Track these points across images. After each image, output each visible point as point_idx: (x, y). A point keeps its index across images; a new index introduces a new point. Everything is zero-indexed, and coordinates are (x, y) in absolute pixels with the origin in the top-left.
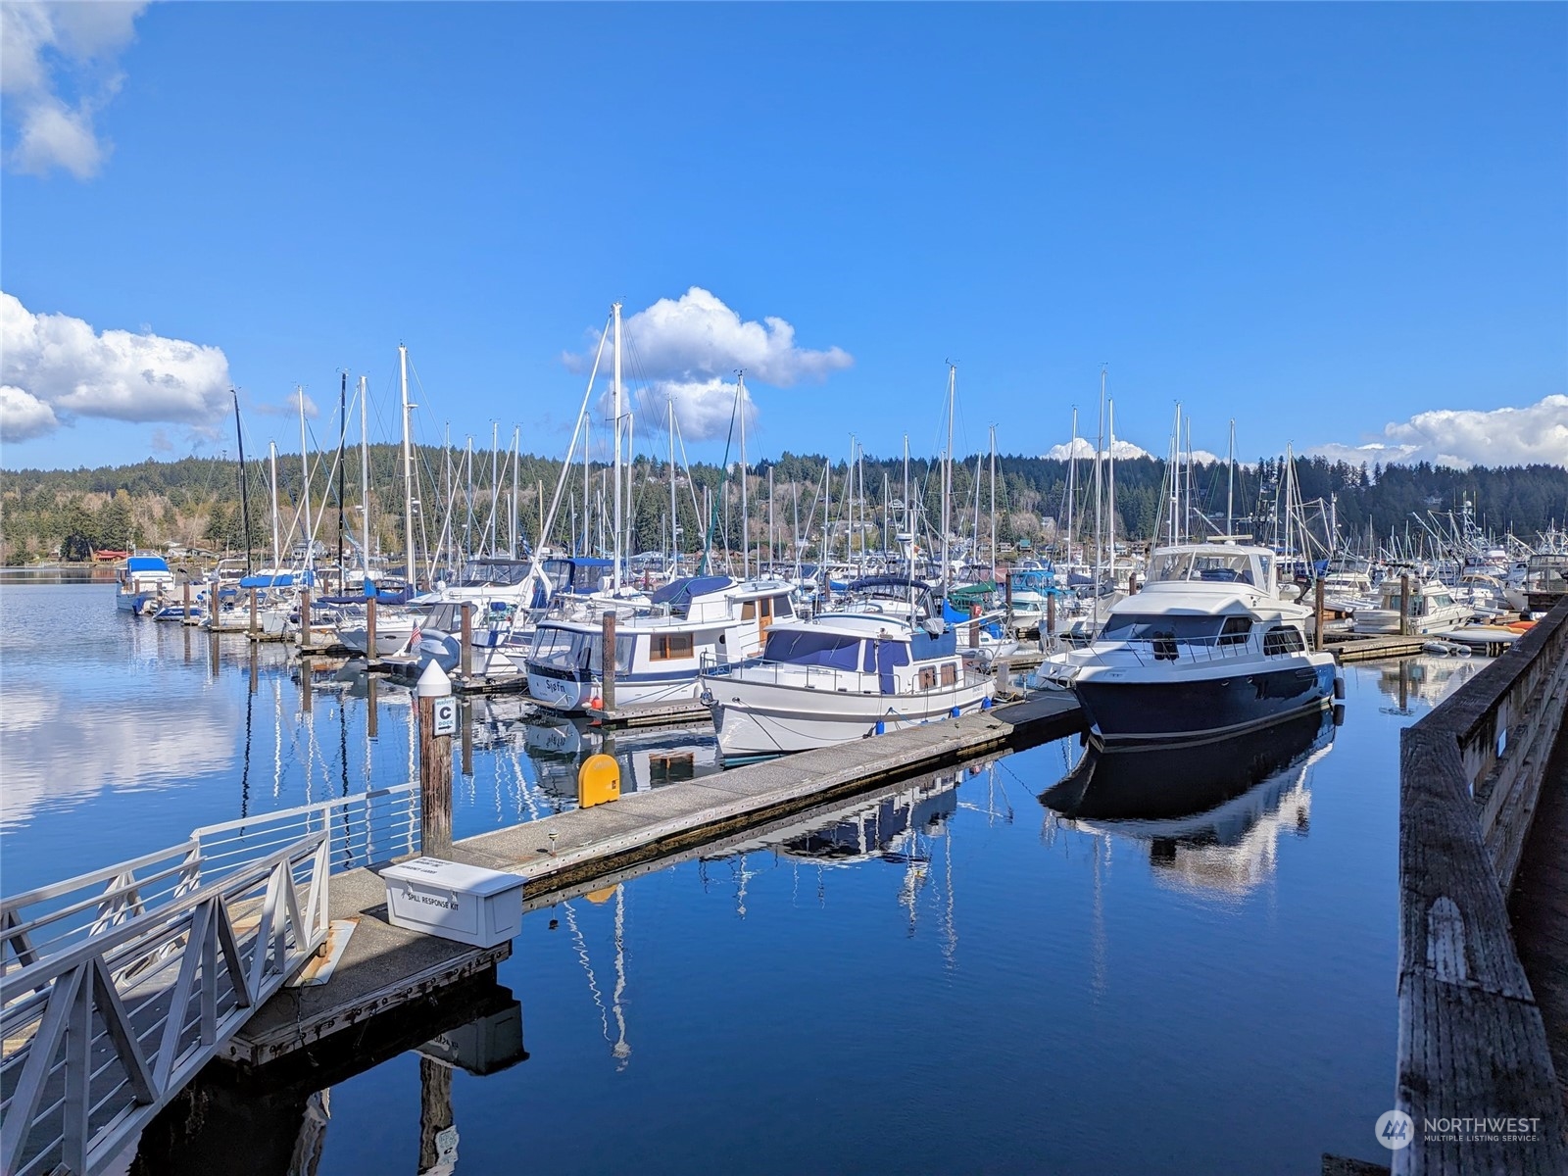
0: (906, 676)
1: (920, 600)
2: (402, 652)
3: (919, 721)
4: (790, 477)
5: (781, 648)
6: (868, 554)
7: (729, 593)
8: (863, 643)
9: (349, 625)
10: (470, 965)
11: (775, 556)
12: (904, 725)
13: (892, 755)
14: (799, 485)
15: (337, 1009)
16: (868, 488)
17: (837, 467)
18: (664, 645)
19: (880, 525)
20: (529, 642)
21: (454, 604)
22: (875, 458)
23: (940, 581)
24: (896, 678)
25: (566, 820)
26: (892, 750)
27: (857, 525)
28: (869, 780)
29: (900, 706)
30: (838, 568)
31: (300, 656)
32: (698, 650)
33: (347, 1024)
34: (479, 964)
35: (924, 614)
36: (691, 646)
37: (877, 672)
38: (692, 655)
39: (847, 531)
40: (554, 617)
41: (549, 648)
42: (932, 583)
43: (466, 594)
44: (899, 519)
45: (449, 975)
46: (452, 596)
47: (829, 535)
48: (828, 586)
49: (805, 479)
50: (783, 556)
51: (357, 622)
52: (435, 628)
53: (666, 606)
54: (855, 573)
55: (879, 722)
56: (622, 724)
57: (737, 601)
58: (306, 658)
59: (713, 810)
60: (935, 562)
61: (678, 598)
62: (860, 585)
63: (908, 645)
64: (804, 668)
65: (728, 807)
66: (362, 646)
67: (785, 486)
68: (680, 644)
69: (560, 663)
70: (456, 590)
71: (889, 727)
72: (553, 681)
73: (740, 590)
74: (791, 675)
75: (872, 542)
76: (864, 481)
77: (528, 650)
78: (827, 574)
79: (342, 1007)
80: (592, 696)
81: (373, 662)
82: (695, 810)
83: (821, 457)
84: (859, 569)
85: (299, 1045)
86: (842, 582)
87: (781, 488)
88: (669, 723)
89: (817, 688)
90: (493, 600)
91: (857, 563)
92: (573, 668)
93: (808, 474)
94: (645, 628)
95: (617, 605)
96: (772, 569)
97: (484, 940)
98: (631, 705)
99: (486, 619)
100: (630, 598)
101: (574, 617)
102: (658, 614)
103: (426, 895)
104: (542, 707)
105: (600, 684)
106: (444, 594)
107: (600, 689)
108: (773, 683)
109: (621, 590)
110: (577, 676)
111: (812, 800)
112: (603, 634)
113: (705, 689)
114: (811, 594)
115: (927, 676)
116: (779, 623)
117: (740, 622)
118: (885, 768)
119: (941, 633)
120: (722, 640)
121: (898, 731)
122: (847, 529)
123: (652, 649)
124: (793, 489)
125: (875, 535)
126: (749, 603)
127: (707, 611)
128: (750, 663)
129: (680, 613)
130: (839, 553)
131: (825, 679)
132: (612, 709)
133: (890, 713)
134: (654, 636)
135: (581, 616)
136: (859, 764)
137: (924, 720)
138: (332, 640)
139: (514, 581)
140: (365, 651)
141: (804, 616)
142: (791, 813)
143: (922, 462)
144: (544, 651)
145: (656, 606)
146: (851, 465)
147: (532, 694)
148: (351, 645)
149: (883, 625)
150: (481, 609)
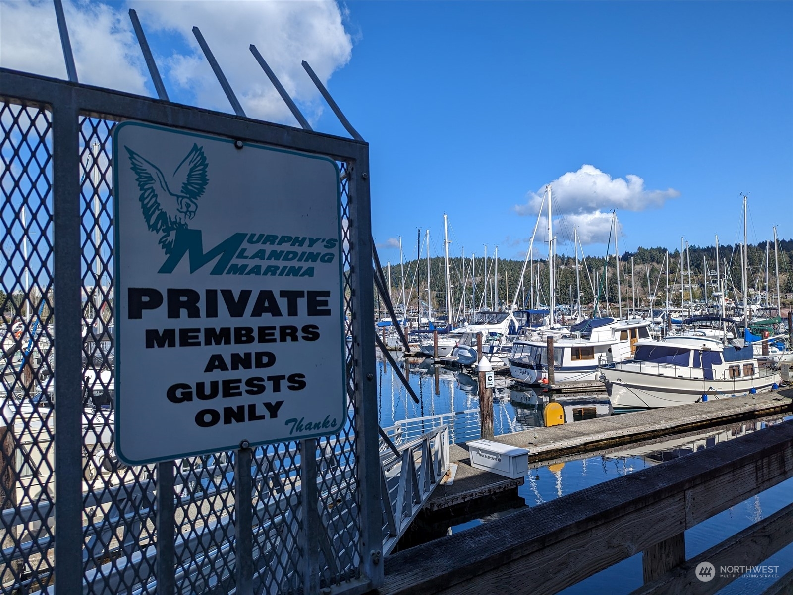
0: (720, 370)
1: (730, 329)
2: (449, 355)
3: (729, 395)
4: (643, 261)
5: (643, 354)
6: (695, 303)
7: (613, 326)
8: (692, 352)
9: (426, 343)
10: (508, 485)
11: (637, 305)
12: (721, 397)
13: (713, 412)
14: (649, 265)
15: (459, 494)
16: (693, 264)
17: (673, 253)
18: (578, 353)
19: (702, 285)
20: (510, 351)
21: (472, 333)
22: (697, 247)
23: (743, 317)
24: (714, 371)
25: (539, 431)
26: (713, 409)
27: (687, 286)
28: (699, 424)
29: (716, 387)
30: (676, 312)
31: (404, 357)
32: (596, 355)
33: (462, 501)
34: (511, 485)
35: (733, 337)
36: (593, 354)
37: (701, 367)
38: (593, 358)
39: (680, 291)
40: (522, 339)
41: (520, 354)
42: (737, 319)
43: (477, 328)
44: (715, 282)
45: (499, 488)
46: (471, 329)
47: (669, 292)
48: (670, 322)
49: (653, 261)
50: (640, 305)
51: (429, 342)
52: (464, 344)
53: (578, 333)
54: (687, 314)
55: (704, 395)
56: (558, 391)
57: (617, 330)
58: (407, 357)
59: (612, 432)
60: (740, 307)
61: (585, 329)
62: (691, 321)
63: (721, 354)
64: (657, 365)
65: (620, 431)
66: (432, 353)
67: (641, 266)
68: (587, 352)
69: (526, 361)
70: (473, 326)
71: (710, 398)
72: (523, 369)
73: (619, 325)
74: (650, 368)
75: (697, 296)
76: (690, 260)
77: (510, 355)
78: (669, 315)
79: (460, 494)
80: (543, 377)
81: (437, 360)
82: (603, 432)
83: (662, 248)
84: (689, 311)
85: (446, 506)
86: (679, 319)
87: (638, 267)
88: (583, 392)
89: (665, 375)
90: (490, 331)
91: (687, 308)
92: (533, 363)
93: (654, 259)
94: (568, 344)
95: (553, 333)
96: (634, 312)
97: (512, 476)
98: (562, 383)
99: (487, 340)
100: (559, 329)
101: (532, 339)
102: (574, 337)
103: (487, 455)
104: (518, 382)
105: (547, 371)
106: (468, 328)
107: (547, 374)
108: (639, 372)
109: (554, 325)
110: (535, 367)
111: (666, 432)
112: (547, 347)
113: (602, 374)
114: (659, 326)
115: (733, 370)
116: (642, 341)
117: (620, 341)
118: (709, 418)
119: (742, 347)
120: (610, 350)
121: (717, 400)
122: (681, 289)
123: (572, 355)
124: (647, 268)
125: (699, 291)
126: (624, 331)
127: (600, 336)
128: (626, 362)
129: (586, 337)
130: (676, 302)
131: (669, 371)
132: (553, 384)
133: (710, 390)
134: (573, 348)
135: (536, 338)
136: (693, 415)
137: (732, 394)
138: (418, 349)
139: (499, 322)
140: (433, 354)
141: (656, 338)
142: (654, 437)
143: (729, 248)
144: (518, 356)
145: (573, 333)
146: (682, 252)
147: (513, 376)
148: (427, 352)
149: (705, 342)
150: (485, 335)
